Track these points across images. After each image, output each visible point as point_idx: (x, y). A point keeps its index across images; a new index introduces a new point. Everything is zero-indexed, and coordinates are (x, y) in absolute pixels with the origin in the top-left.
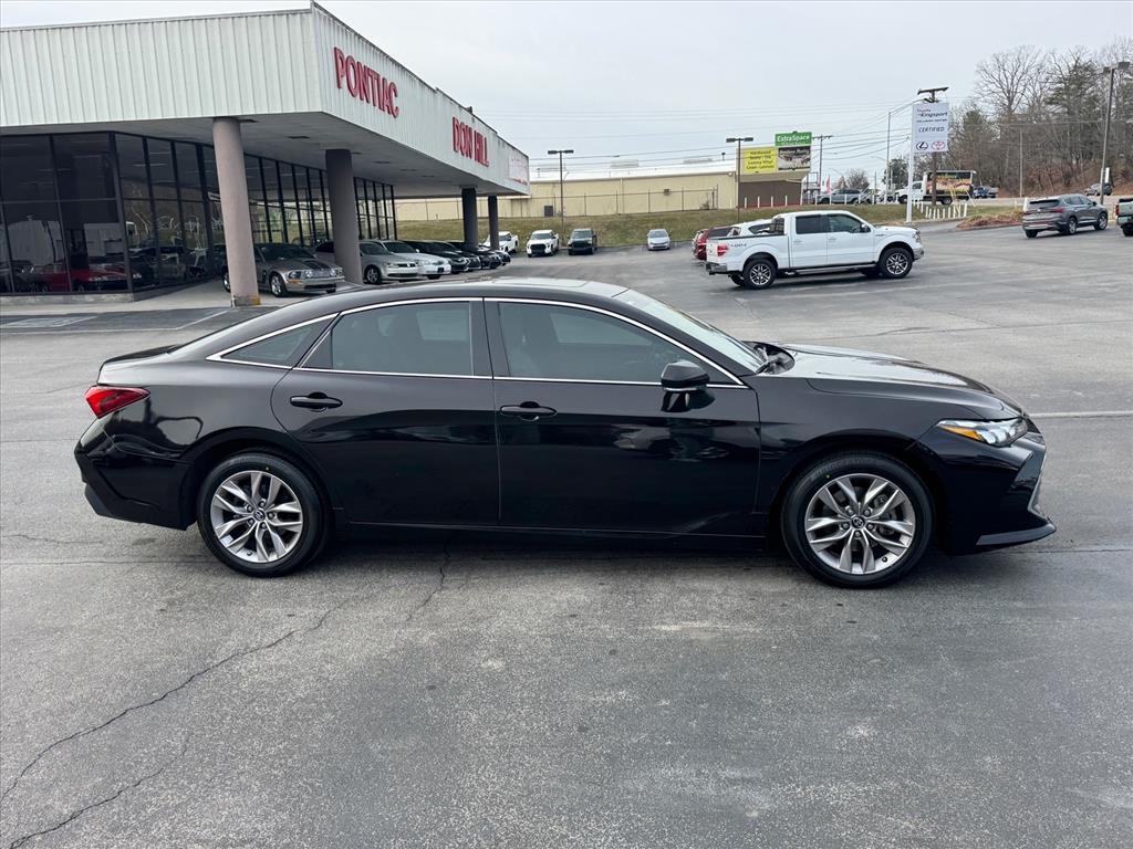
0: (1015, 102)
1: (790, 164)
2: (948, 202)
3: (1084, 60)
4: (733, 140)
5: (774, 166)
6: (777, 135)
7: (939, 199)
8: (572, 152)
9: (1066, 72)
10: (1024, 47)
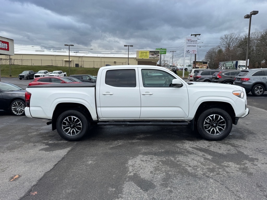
0: (230, 47)
1: (153, 56)
5: (148, 57)
6: (156, 49)
8: (73, 45)
9: (243, 40)
10: (232, 33)
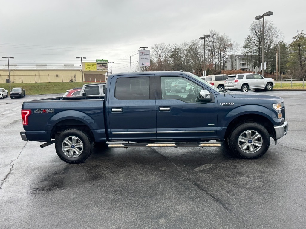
0: (161, 57)
1: (101, 68)
3: (177, 47)
4: (79, 58)
5: (96, 69)
6: (97, 60)
8: (13, 58)
9: (173, 50)
10: (162, 43)
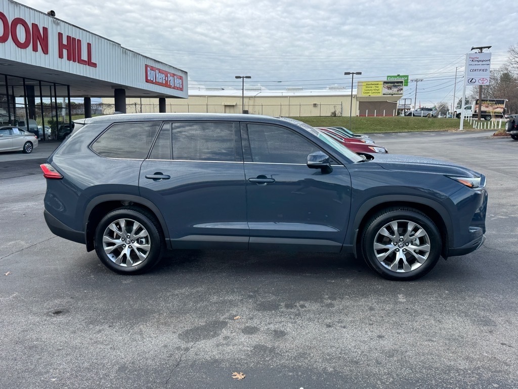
1: (390, 91)
2: (488, 118)
4: (349, 73)
5: (380, 92)
6: (388, 76)
7: (483, 116)
8: (250, 77)
